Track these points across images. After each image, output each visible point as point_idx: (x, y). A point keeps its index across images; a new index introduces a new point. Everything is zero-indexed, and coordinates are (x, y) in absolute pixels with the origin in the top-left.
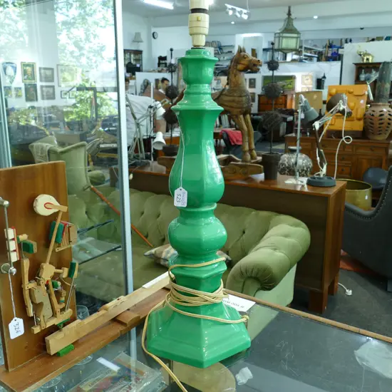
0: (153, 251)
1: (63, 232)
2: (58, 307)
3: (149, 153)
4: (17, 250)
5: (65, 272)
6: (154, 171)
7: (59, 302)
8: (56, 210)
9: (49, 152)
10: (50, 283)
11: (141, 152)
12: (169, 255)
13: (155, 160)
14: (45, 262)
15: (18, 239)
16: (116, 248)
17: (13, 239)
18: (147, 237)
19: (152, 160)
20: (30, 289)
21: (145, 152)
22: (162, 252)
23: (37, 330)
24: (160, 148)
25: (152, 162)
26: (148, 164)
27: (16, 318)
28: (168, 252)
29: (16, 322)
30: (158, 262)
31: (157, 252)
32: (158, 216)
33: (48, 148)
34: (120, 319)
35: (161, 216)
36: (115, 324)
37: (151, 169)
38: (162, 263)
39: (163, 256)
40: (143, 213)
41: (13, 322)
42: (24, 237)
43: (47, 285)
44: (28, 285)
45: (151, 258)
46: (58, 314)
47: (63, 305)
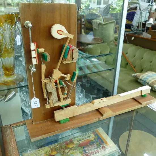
0: (136, 74)
1: (69, 51)
2: (62, 96)
3: (144, 29)
4: (37, 58)
5: (68, 77)
6: (145, 37)
7: (63, 94)
8: (66, 36)
9: (99, 24)
10: (58, 82)
11: (140, 27)
12: (143, 78)
13: (146, 32)
14: (56, 68)
15: (38, 51)
16: (111, 69)
17: (34, 50)
18: (135, 67)
19: (145, 32)
20: (45, 83)
21: (142, 28)
22: (140, 76)
23: (48, 107)
24: (150, 26)
25: (144, 33)
26: (142, 34)
27: (35, 98)
28: (143, 77)
29: (35, 100)
30: (137, 80)
31: (138, 76)
32: (142, 59)
33: (99, 22)
34: (100, 110)
35: (143, 59)
36: (97, 112)
37: (144, 36)
38: (139, 81)
39: (140, 78)
40: (135, 56)
41: (33, 99)
42: (41, 50)
43: (56, 83)
44: (44, 80)
45: (134, 77)
46: (62, 100)
47: (66, 96)
